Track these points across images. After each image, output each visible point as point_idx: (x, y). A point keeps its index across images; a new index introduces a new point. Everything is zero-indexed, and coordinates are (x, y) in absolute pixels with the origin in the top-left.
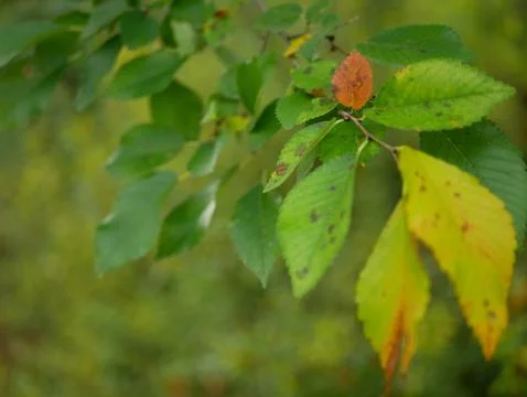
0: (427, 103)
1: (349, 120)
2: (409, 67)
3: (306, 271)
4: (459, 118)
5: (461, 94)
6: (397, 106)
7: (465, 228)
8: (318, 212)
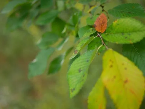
0: (123, 33)
1: (99, 36)
2: (118, 20)
3: (74, 89)
4: (133, 40)
5: (135, 31)
6: (113, 33)
7: (126, 82)
8: (82, 69)
